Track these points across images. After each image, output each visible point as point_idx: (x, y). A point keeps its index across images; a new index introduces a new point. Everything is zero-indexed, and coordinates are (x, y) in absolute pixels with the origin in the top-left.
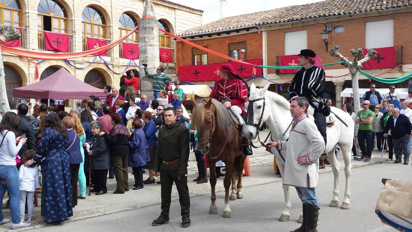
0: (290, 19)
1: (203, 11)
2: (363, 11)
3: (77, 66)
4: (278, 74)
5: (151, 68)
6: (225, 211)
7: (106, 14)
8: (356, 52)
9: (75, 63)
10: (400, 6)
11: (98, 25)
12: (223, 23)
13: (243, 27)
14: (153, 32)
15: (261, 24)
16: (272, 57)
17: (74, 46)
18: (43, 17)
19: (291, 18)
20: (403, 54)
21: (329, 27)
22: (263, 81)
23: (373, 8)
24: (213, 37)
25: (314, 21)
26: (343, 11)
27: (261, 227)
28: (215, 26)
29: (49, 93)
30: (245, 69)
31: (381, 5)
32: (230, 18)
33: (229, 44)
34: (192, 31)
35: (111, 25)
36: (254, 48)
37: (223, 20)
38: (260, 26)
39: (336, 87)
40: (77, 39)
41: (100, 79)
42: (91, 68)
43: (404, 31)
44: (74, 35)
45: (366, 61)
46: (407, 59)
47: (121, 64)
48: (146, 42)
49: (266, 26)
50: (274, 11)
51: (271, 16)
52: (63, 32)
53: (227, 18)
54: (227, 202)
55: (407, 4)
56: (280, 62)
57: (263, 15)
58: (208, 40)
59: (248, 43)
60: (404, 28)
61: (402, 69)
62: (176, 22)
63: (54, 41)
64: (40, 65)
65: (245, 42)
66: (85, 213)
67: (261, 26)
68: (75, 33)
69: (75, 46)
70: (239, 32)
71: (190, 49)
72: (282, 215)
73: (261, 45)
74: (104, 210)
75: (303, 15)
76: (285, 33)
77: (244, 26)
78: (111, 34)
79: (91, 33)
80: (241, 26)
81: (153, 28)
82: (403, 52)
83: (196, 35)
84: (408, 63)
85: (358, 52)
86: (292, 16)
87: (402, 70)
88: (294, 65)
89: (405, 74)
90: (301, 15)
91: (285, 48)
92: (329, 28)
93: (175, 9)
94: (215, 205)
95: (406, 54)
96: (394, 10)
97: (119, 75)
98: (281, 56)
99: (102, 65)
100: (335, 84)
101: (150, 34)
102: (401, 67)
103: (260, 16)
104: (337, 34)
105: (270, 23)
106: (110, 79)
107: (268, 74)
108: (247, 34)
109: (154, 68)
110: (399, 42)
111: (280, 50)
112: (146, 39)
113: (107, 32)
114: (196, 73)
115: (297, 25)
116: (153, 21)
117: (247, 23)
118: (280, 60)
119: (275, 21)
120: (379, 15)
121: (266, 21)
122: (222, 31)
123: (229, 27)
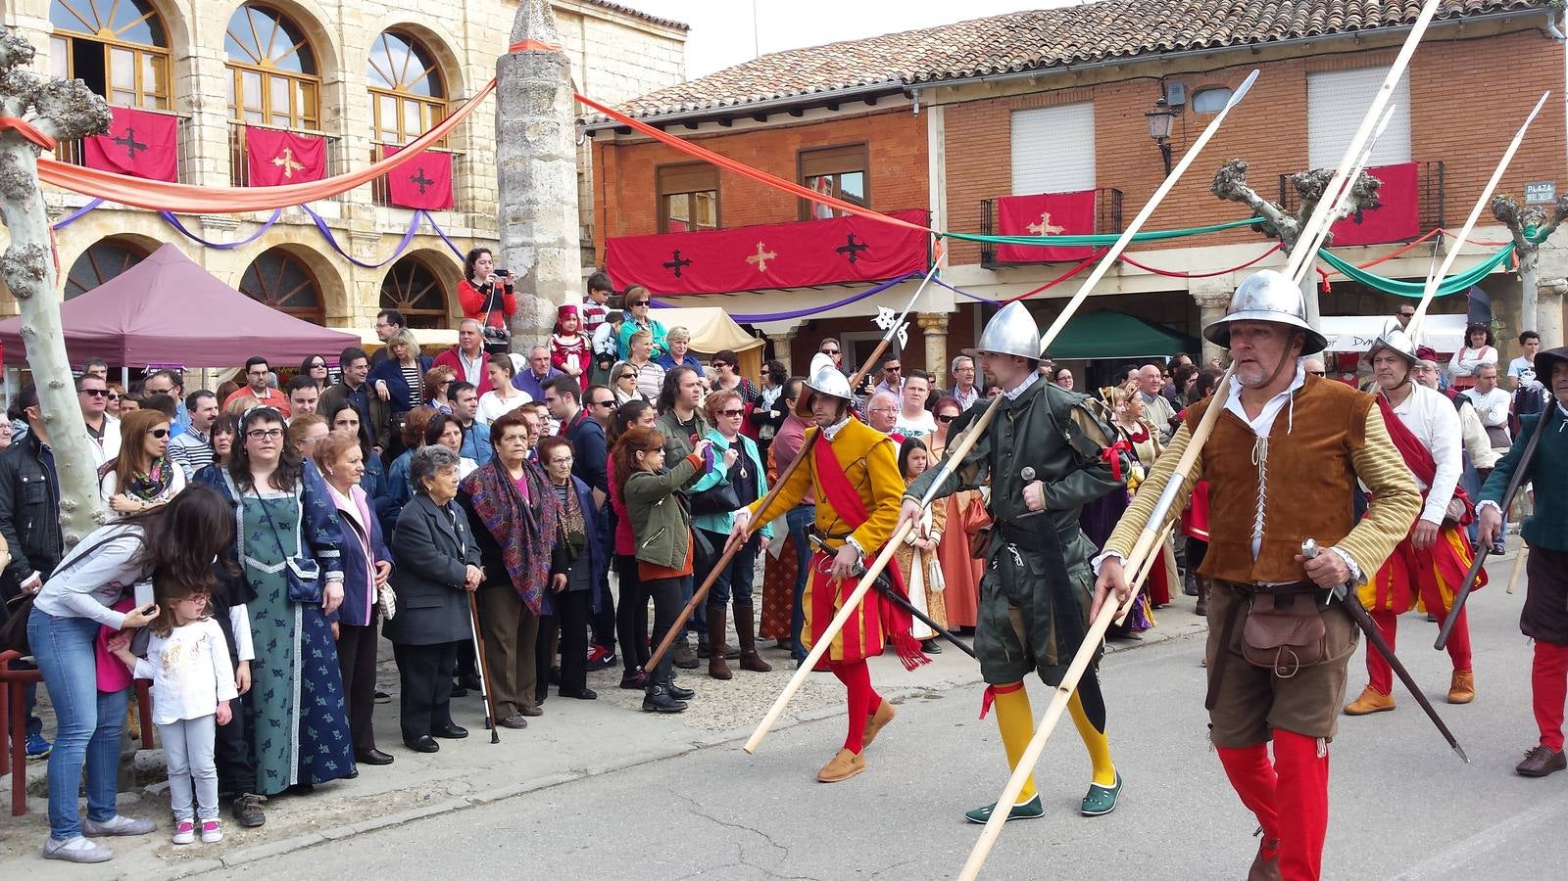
0: (1032, 61)
1: (687, 28)
2: (1301, 32)
3: (211, 236)
4: (986, 265)
5: (548, 245)
7: (319, 34)
8: (1312, 185)
9: (202, 227)
11: (289, 78)
12: (769, 73)
13: (854, 90)
14: (555, 104)
15: (923, 77)
16: (966, 204)
17: (197, 160)
18: (70, 43)
19: (1035, 58)
20: (1445, 191)
21: (1177, 90)
22: (931, 293)
23: (1337, 21)
24: (739, 126)
25: (1122, 67)
26: (1228, 32)
28: (742, 84)
29: (126, 343)
30: (863, 247)
31: (1363, 13)
32: (791, 53)
33: (800, 153)
34: (656, 103)
35: (340, 78)
36: (897, 168)
37: (767, 61)
38: (919, 86)
39: (1202, 312)
40: (207, 133)
41: (297, 290)
42: (264, 246)
43: (1445, 107)
44: (195, 115)
45: (1345, 215)
46: (1458, 209)
47: (380, 230)
48: (528, 144)
49: (942, 87)
50: (960, 31)
51: (955, 49)
52: (149, 105)
53: (780, 54)
55: (1460, 9)
56: (995, 219)
57: (922, 44)
58: (719, 136)
59: (872, 147)
60: (1449, 97)
61: (1441, 243)
62: (587, 68)
63: (118, 139)
64: (66, 232)
65: (864, 144)
66: (397, 799)
67: (923, 85)
68: (199, 106)
69: (200, 157)
70: (836, 109)
71: (651, 173)
73: (923, 159)
75: (1079, 45)
76: (1012, 111)
77: (861, 85)
78: (337, 111)
79: (260, 108)
80: (845, 87)
81: (553, 92)
82: (1445, 181)
83: (672, 116)
85: (1319, 185)
86: (1035, 49)
87: (1443, 250)
88: (1049, 234)
91: (1014, 168)
92: (1176, 95)
93: (581, 16)
95: (1454, 190)
97: (372, 271)
98: (1000, 200)
99: (306, 232)
100: (1199, 302)
101: (544, 112)
102: (1439, 237)
103: (909, 48)
104: (1204, 117)
105: (955, 74)
106: (337, 289)
107: (952, 263)
108: (867, 115)
109: (562, 243)
110: (1430, 146)
111: (994, 177)
112: (527, 134)
113: (323, 105)
114: (677, 265)
115: (1057, 82)
116: (553, 64)
117: (868, 74)
118: (993, 213)
119: (973, 67)
120: (1357, 49)
121: (940, 69)
122: (776, 103)
123: (801, 87)
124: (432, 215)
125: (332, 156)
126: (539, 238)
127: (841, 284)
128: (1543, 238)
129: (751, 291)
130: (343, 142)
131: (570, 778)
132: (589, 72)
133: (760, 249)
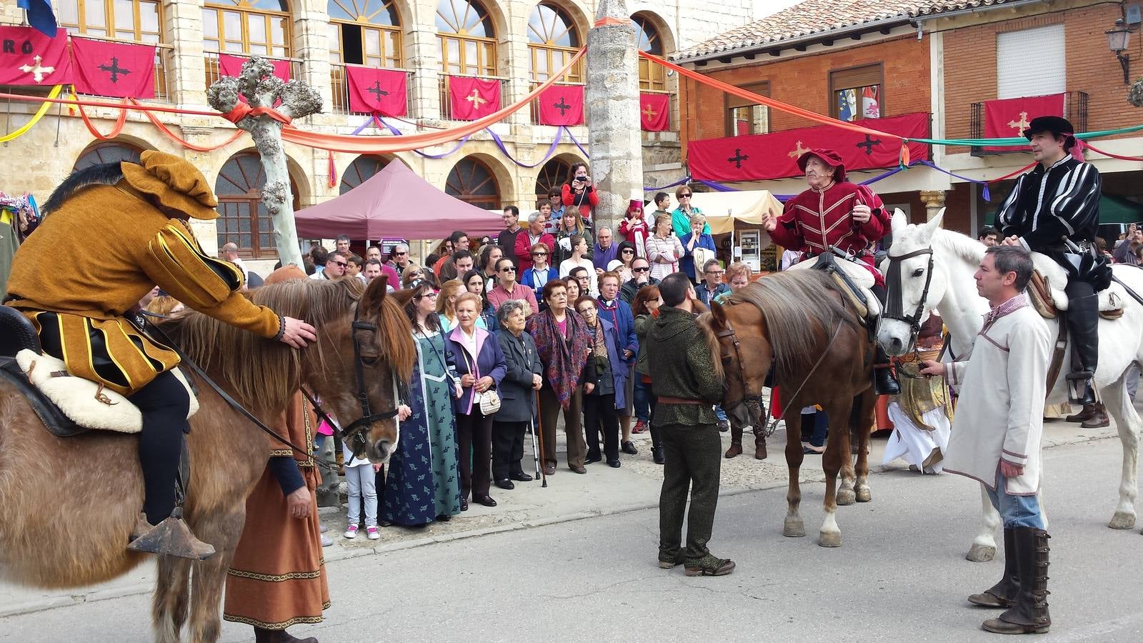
3: (427, 152)
4: (976, 154)
5: (619, 158)
6: (824, 531)
7: (496, 9)
11: (477, 41)
12: (812, 12)
13: (872, 24)
14: (625, 61)
15: (926, 11)
16: (960, 106)
17: (419, 100)
18: (341, 27)
21: (1134, 12)
22: (931, 176)
24: (785, 55)
27: (919, 574)
28: (790, 22)
29: (369, 225)
30: (877, 142)
33: (831, 73)
35: (510, 39)
36: (905, 81)
37: (814, 2)
38: (922, 18)
40: (425, 82)
41: (484, 183)
42: (461, 156)
44: (417, 70)
47: (535, 141)
48: (606, 89)
49: (942, 18)
52: (390, 66)
54: (830, 509)
56: (983, 118)
58: (770, 63)
59: (887, 66)
63: (370, 89)
65: (879, 64)
66: (482, 521)
67: (926, 17)
68: (420, 64)
69: (421, 98)
70: (858, 39)
71: (720, 101)
72: (975, 546)
73: (926, 74)
74: (525, 516)
76: (998, 33)
77: (876, 20)
78: (508, 62)
79: (458, 63)
80: (865, 22)
81: (623, 53)
83: (735, 51)
91: (999, 78)
92: (1133, 16)
94: (797, 516)
97: (530, 169)
98: (988, 102)
99: (488, 145)
101: (617, 67)
105: (951, 7)
106: (508, 182)
107: (947, 153)
108: (883, 42)
109: (629, 156)
111: (983, 85)
112: (606, 83)
113: (499, 58)
114: (738, 159)
115: (1034, 10)
116: (624, 33)
117: (884, 11)
118: (982, 113)
119: (966, 1)
121: (939, 4)
122: (811, 37)
123: (832, 23)
124: (569, 129)
125: (504, 93)
126: (613, 154)
127: (860, 170)
129: (792, 177)
130: (511, 82)
133: (799, 146)
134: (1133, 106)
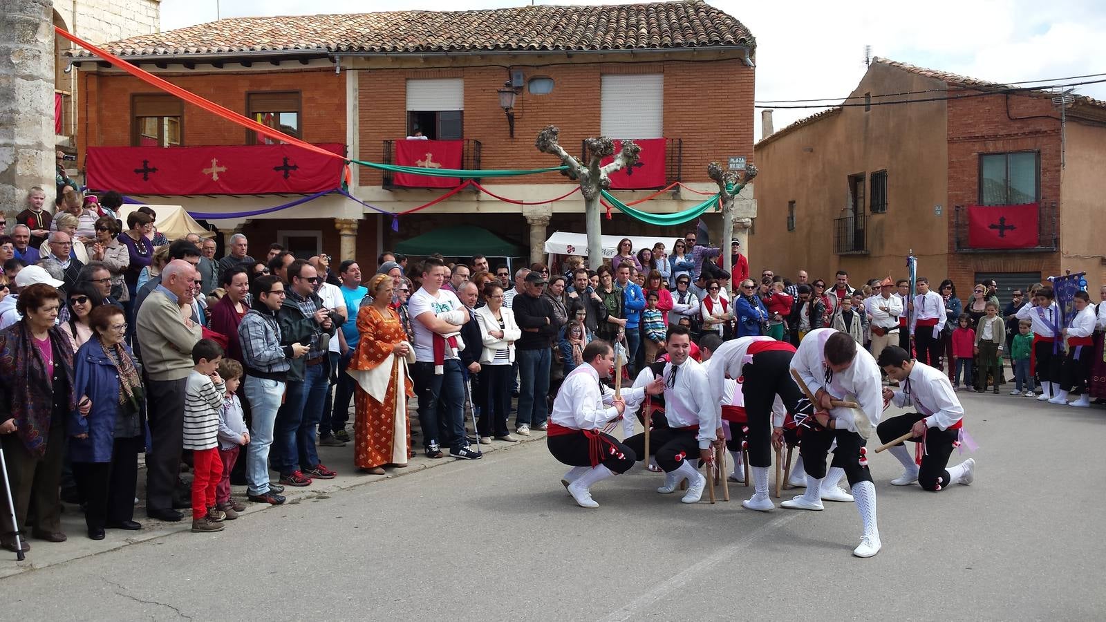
0: (422, 46)
2: (598, 46)
4: (388, 187)
5: (27, 147)
8: (598, 147)
10: (679, 45)
12: (227, 33)
13: (291, 51)
14: (37, 36)
15: (343, 48)
16: (373, 142)
19: (424, 44)
21: (518, 77)
22: (346, 205)
23: (621, 41)
24: (200, 69)
25: (483, 57)
26: (552, 41)
28: (205, 38)
30: (295, 167)
31: (637, 38)
32: (245, 20)
33: (249, 94)
34: (133, 46)
36: (322, 112)
37: (225, 23)
38: (340, 54)
39: (531, 228)
43: (685, 104)
45: (619, 168)
46: (690, 170)
48: (12, 65)
49: (357, 57)
50: (372, 18)
51: (368, 30)
53: (236, 19)
55: (695, 42)
56: (393, 155)
57: (344, 24)
58: (183, 75)
59: (305, 95)
60: (686, 98)
61: (678, 191)
62: (77, 14)
65: (298, 92)
67: (343, 54)
70: (277, 64)
71: (127, 99)
73: (342, 107)
75: (455, 39)
76: (407, 79)
77: (296, 48)
80: (284, 49)
81: (36, 27)
82: (682, 152)
83: (145, 57)
84: (692, 179)
85: (602, 147)
86: (424, 38)
87: (680, 196)
89: (686, 204)
90: (448, 38)
92: (517, 80)
96: (667, 53)
98: (397, 141)
100: (529, 221)
101: (28, 42)
102: (677, 188)
103: (335, 26)
104: (535, 97)
105: (367, 48)
107: (361, 184)
108: (301, 71)
109: (39, 146)
110: (674, 128)
111: (393, 125)
112: (12, 57)
114: (146, 171)
115: (438, 62)
116: (37, 4)
117: (303, 41)
118: (392, 151)
119: (380, 45)
120: (631, 61)
121: (356, 43)
122: (228, 55)
123: (251, 45)
126: (19, 141)
127: (278, 194)
128: (737, 191)
129: (206, 195)
131: (17, 571)
132: (78, 17)
133: (214, 164)
134: (540, 151)
